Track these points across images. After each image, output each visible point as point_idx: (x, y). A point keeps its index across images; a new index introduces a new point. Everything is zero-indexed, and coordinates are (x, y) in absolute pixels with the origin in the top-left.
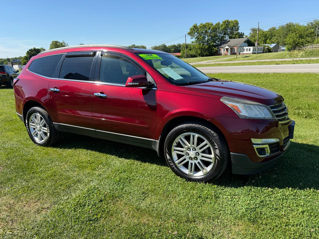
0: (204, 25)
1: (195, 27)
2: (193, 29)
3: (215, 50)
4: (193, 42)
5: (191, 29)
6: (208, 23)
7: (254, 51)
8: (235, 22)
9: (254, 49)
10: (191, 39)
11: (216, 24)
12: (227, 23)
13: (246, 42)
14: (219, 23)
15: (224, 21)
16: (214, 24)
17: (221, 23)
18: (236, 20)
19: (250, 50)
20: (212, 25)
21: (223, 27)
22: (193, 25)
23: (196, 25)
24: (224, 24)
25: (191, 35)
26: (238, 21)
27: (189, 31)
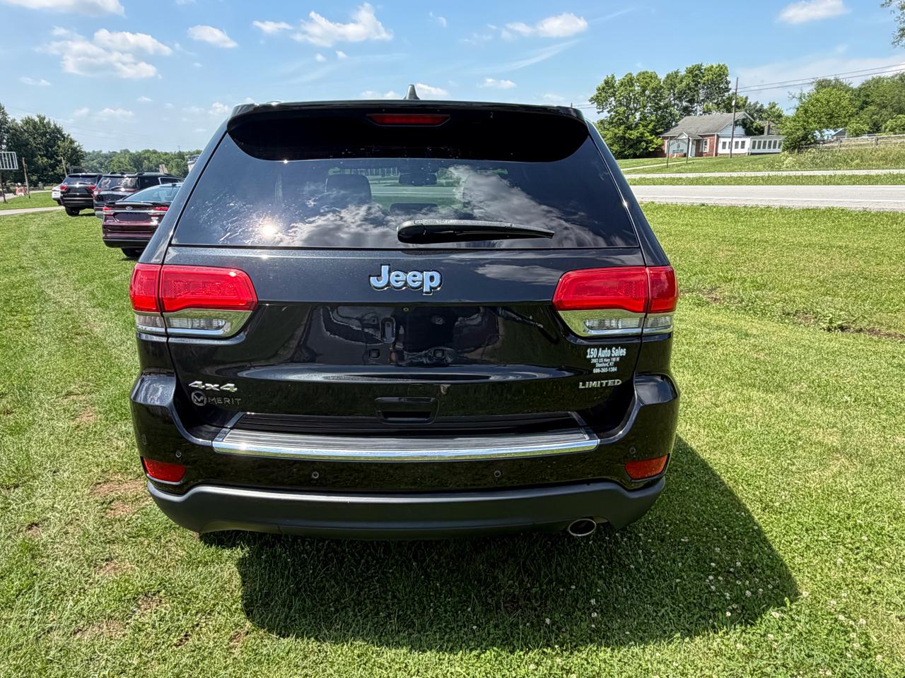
0: (631, 79)
1: (609, 84)
2: (603, 88)
3: (656, 145)
4: (602, 122)
5: (598, 89)
6: (644, 73)
7: (754, 147)
8: (718, 69)
9: (754, 142)
10: (599, 113)
11: (668, 77)
12: (695, 73)
13: (740, 125)
14: (677, 73)
15: (690, 66)
16: (662, 77)
17: (683, 73)
18: (722, 64)
19: (743, 147)
20: (653, 77)
21: (684, 83)
22: (605, 78)
23: (613, 77)
24: (690, 75)
25: (598, 103)
26: (726, 68)
27: (596, 93)
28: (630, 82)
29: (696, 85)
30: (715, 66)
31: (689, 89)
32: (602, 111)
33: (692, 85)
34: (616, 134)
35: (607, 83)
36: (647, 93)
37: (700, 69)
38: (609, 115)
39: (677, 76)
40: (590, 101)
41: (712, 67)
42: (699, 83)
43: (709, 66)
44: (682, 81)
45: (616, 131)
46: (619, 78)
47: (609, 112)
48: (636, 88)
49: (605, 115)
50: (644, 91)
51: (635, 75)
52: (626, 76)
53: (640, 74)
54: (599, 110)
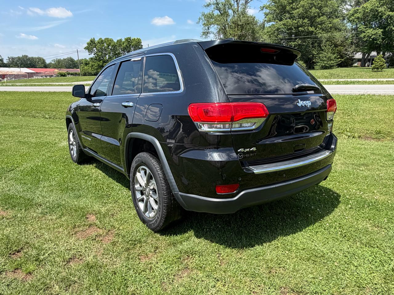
0: (102, 41)
1: (92, 42)
2: (90, 44)
4: (92, 59)
5: (88, 44)
6: (107, 39)
8: (137, 40)
10: (89, 54)
11: (118, 41)
12: (128, 40)
14: (121, 40)
15: (126, 38)
16: (115, 41)
17: (124, 40)
18: (138, 38)
20: (112, 40)
22: (90, 39)
23: (94, 39)
24: (127, 41)
25: (88, 50)
26: (140, 40)
27: (86, 45)
28: (101, 42)
29: (130, 46)
30: (136, 39)
31: (127, 47)
32: (91, 54)
33: (128, 45)
34: (99, 64)
35: (91, 41)
36: (110, 47)
37: (130, 40)
38: (94, 56)
39: (121, 41)
40: (85, 49)
41: (135, 39)
42: (131, 45)
43: (133, 38)
44: (124, 44)
45: (99, 63)
46: (97, 40)
47: (94, 54)
48: (105, 45)
49: (92, 56)
50: (109, 46)
51: (103, 39)
52: (100, 39)
53: (105, 39)
54: (89, 53)
